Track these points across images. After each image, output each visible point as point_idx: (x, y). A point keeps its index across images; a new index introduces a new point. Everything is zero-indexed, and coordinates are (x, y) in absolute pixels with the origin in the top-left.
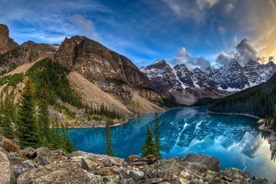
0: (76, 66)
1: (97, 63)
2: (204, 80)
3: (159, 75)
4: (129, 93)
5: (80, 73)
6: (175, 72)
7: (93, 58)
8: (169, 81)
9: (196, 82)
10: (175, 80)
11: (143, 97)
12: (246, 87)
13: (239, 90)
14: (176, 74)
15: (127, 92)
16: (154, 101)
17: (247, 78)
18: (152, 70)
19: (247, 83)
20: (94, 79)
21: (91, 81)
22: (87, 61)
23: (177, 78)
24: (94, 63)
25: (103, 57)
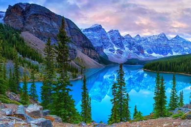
0: (26, 27)
1: (46, 24)
2: (133, 44)
3: (95, 37)
4: (75, 50)
5: (31, 32)
6: (109, 35)
7: (42, 20)
8: (103, 43)
9: (126, 45)
10: (108, 42)
11: (85, 54)
12: (169, 55)
13: (163, 56)
14: (109, 38)
15: (73, 49)
16: (94, 58)
17: (171, 48)
18: (90, 32)
19: (170, 51)
20: (44, 37)
21: (42, 40)
22: (37, 23)
23: (110, 41)
24: (43, 24)
25: (51, 19)
